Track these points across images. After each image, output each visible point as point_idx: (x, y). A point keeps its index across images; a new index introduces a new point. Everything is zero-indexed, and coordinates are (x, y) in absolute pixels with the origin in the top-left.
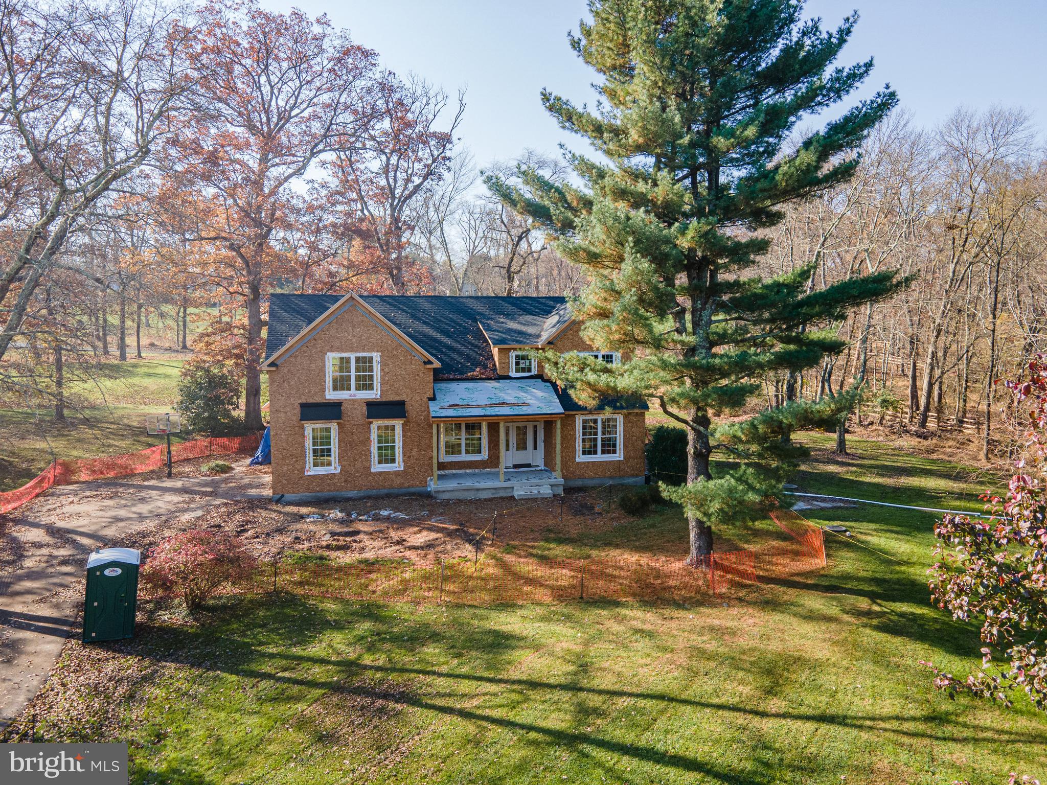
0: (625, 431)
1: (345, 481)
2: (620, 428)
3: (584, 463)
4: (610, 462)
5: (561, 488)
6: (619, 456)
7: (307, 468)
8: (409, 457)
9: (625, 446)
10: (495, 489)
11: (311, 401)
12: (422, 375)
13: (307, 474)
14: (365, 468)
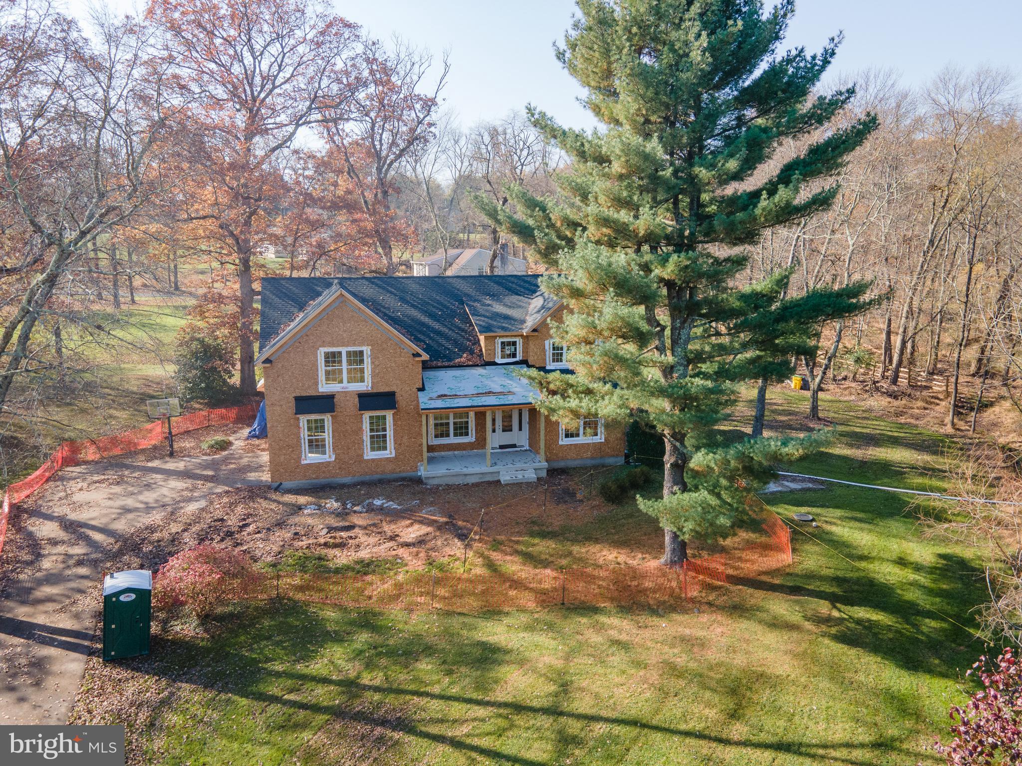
1: (340, 468)
3: (567, 445)
4: (592, 443)
5: (545, 471)
6: (600, 438)
7: (303, 457)
8: (400, 444)
9: (606, 429)
10: (482, 473)
11: (304, 394)
12: (410, 366)
13: (303, 462)
14: (358, 456)
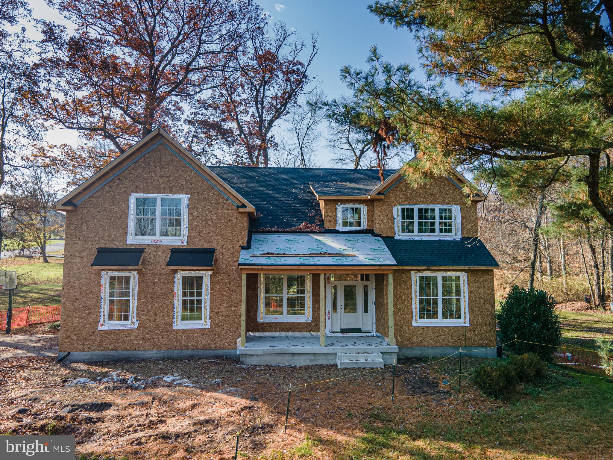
0: (470, 292)
1: (143, 339)
2: (464, 288)
3: (423, 328)
4: (454, 328)
5: (395, 357)
6: (464, 321)
7: (101, 322)
8: (217, 313)
9: (471, 310)
10: (314, 354)
11: (110, 246)
12: (234, 220)
13: (100, 328)
14: (166, 324)
